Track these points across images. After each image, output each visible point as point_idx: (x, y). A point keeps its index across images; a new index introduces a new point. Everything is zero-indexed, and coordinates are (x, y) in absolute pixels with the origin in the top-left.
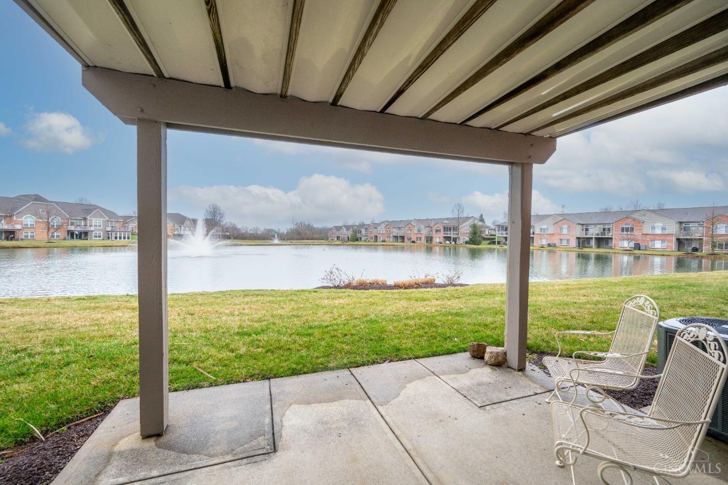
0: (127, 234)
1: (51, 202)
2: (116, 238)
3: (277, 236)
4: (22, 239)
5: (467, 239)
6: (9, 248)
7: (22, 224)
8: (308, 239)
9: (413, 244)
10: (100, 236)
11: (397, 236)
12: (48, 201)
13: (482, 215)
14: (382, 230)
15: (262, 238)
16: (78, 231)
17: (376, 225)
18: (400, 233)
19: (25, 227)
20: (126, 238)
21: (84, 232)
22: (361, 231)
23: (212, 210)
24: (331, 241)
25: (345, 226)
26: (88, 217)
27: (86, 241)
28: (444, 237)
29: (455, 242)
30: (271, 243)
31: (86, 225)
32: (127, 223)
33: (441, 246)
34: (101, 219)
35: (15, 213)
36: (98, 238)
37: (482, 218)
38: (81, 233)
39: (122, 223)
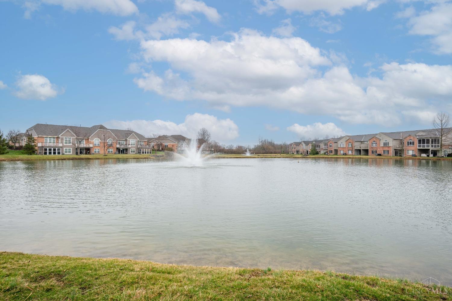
0: (149, 150)
1: (109, 129)
2: (143, 153)
3: (249, 151)
4: (93, 154)
5: (450, 151)
6: (83, 159)
7: (93, 144)
8: (272, 153)
9: (379, 157)
10: (134, 152)
11: (360, 150)
12: (106, 129)
14: (342, 144)
15: (238, 152)
16: (122, 148)
17: (336, 140)
18: (363, 147)
19: (95, 146)
20: (149, 152)
21: (126, 149)
22: (319, 146)
23: (202, 133)
24: (292, 155)
25: (304, 142)
26: (128, 139)
27: (126, 154)
28: (419, 149)
29: (435, 156)
30: (244, 157)
31: (126, 144)
32: (150, 142)
34: (135, 140)
35: (90, 137)
36: (133, 153)
38: (124, 150)
39: (147, 143)
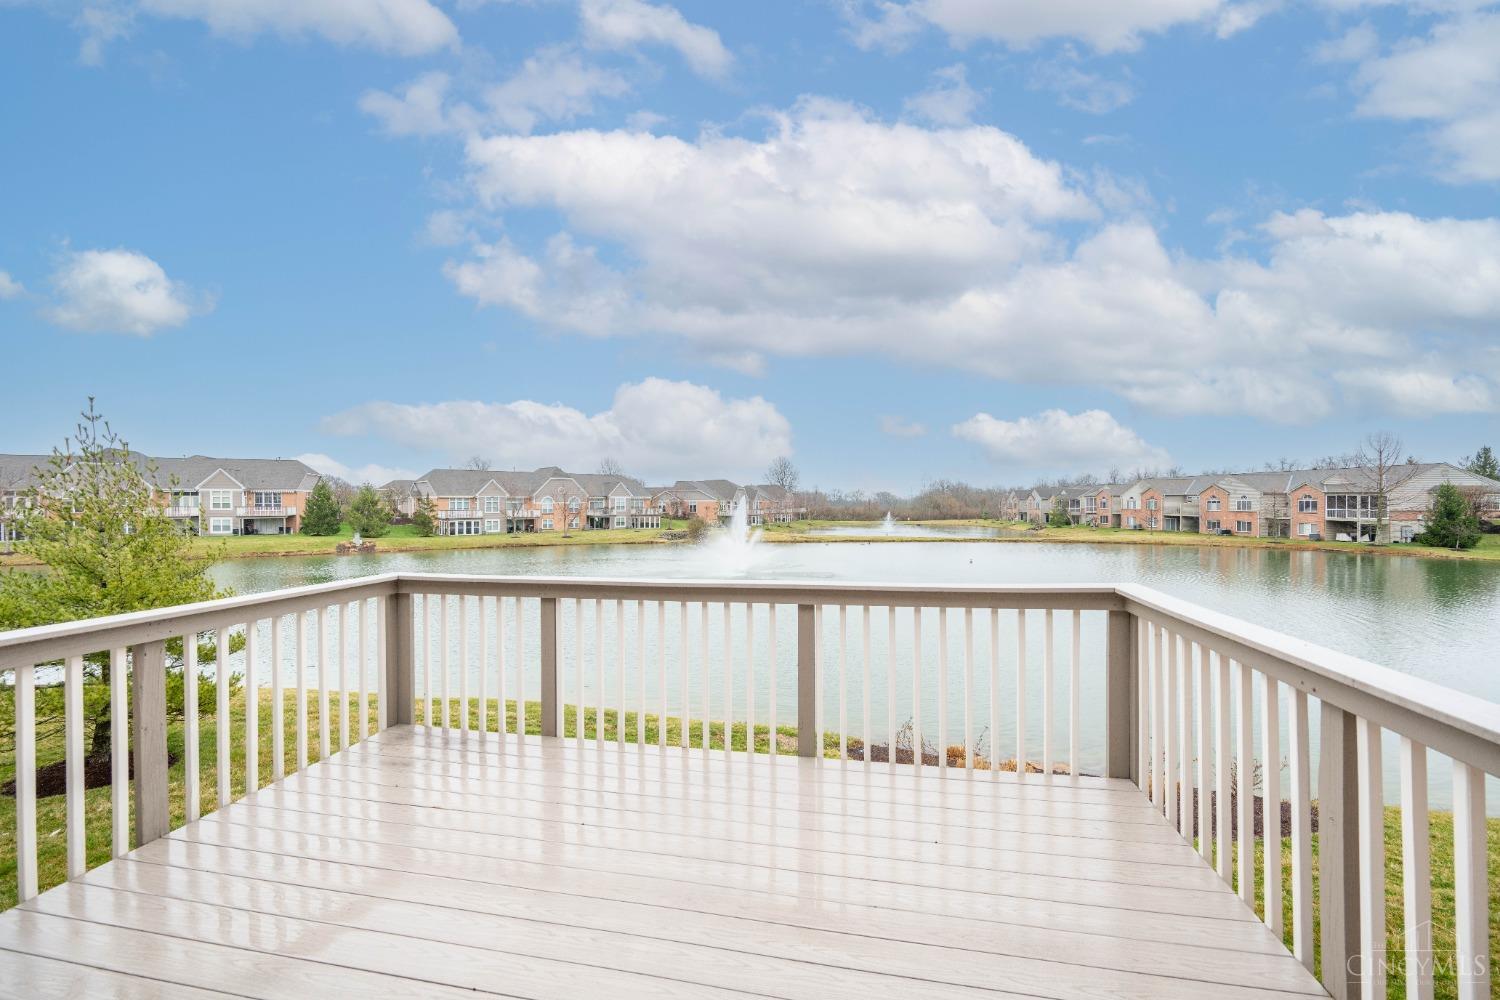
0: (655, 520)
1: (570, 476)
2: (642, 525)
4: (541, 532)
5: (1419, 528)
6: (523, 545)
7: (539, 509)
8: (955, 517)
9: (1226, 539)
10: (623, 524)
11: (1179, 517)
12: (566, 476)
13: (1487, 451)
14: (1132, 501)
16: (598, 516)
17: (1118, 487)
18: (1187, 510)
19: (543, 513)
20: (655, 525)
21: (606, 518)
22: (1078, 502)
23: (779, 469)
25: (1039, 490)
26: (610, 495)
27: (608, 531)
28: (1329, 522)
29: (1373, 538)
31: (607, 508)
32: (657, 499)
33: (1316, 550)
34: (625, 497)
35: (534, 495)
36: (620, 527)
37: (1487, 458)
38: (601, 520)
39: (650, 501)
